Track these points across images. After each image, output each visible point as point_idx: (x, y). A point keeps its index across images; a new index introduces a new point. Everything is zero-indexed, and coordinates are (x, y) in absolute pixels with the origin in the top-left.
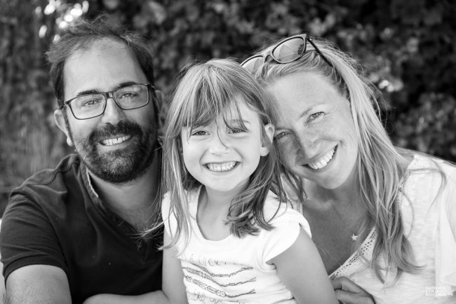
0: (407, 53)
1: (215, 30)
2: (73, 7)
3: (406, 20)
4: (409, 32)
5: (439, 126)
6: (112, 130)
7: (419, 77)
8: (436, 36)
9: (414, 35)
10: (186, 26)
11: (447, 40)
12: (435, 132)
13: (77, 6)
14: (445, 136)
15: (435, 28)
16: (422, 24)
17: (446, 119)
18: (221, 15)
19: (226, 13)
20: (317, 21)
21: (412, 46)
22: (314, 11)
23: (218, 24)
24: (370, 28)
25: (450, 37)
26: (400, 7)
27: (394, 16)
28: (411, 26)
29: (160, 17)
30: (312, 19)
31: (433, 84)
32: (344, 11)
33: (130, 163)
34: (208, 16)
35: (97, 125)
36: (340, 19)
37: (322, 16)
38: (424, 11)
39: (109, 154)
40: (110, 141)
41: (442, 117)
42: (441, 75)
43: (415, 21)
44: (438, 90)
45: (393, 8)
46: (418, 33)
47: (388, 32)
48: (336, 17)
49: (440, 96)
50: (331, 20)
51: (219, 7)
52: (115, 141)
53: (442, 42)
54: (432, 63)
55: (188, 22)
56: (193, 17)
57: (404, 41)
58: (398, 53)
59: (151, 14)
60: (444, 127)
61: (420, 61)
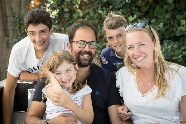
0: (159, 27)
1: (98, 19)
2: (54, 11)
3: (159, 17)
4: (160, 20)
5: (169, 50)
6: (86, 53)
7: (163, 35)
8: (168, 22)
9: (161, 22)
10: (89, 17)
11: (172, 23)
12: (168, 52)
13: (55, 11)
14: (171, 53)
15: (168, 19)
16: (164, 18)
17: (171, 48)
18: (101, 14)
19: (102, 14)
20: (131, 16)
21: (161, 25)
22: (130, 13)
23: (100, 17)
24: (148, 19)
25: (173, 22)
26: (157, 12)
27: (155, 15)
28: (161, 19)
29: (81, 14)
30: (129, 16)
31: (167, 37)
32: (139, 13)
33: (88, 63)
34: (97, 14)
35: (82, 50)
36: (138, 16)
37: (133, 15)
38: (165, 14)
39: (83, 59)
40: (84, 55)
41: (170, 47)
42: (170, 34)
43: (162, 17)
44: (168, 39)
45: (155, 13)
46: (163, 21)
47: (153, 21)
48: (137, 15)
49: (169, 41)
50: (135, 16)
51: (100, 12)
52: (85, 56)
53: (170, 24)
54: (167, 30)
55: (90, 16)
56: (92, 15)
57: (159, 23)
58: (157, 27)
59: (78, 13)
60: (170, 51)
61: (163, 30)
